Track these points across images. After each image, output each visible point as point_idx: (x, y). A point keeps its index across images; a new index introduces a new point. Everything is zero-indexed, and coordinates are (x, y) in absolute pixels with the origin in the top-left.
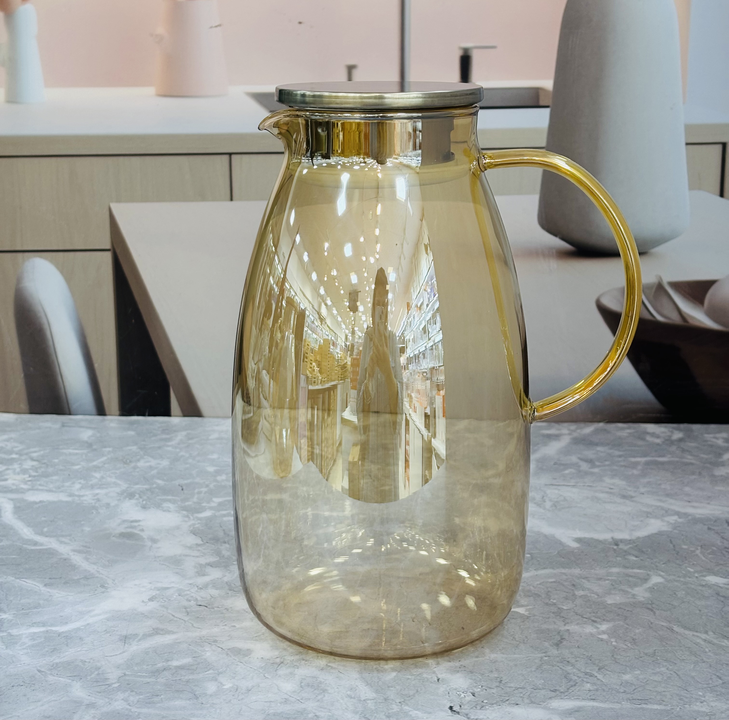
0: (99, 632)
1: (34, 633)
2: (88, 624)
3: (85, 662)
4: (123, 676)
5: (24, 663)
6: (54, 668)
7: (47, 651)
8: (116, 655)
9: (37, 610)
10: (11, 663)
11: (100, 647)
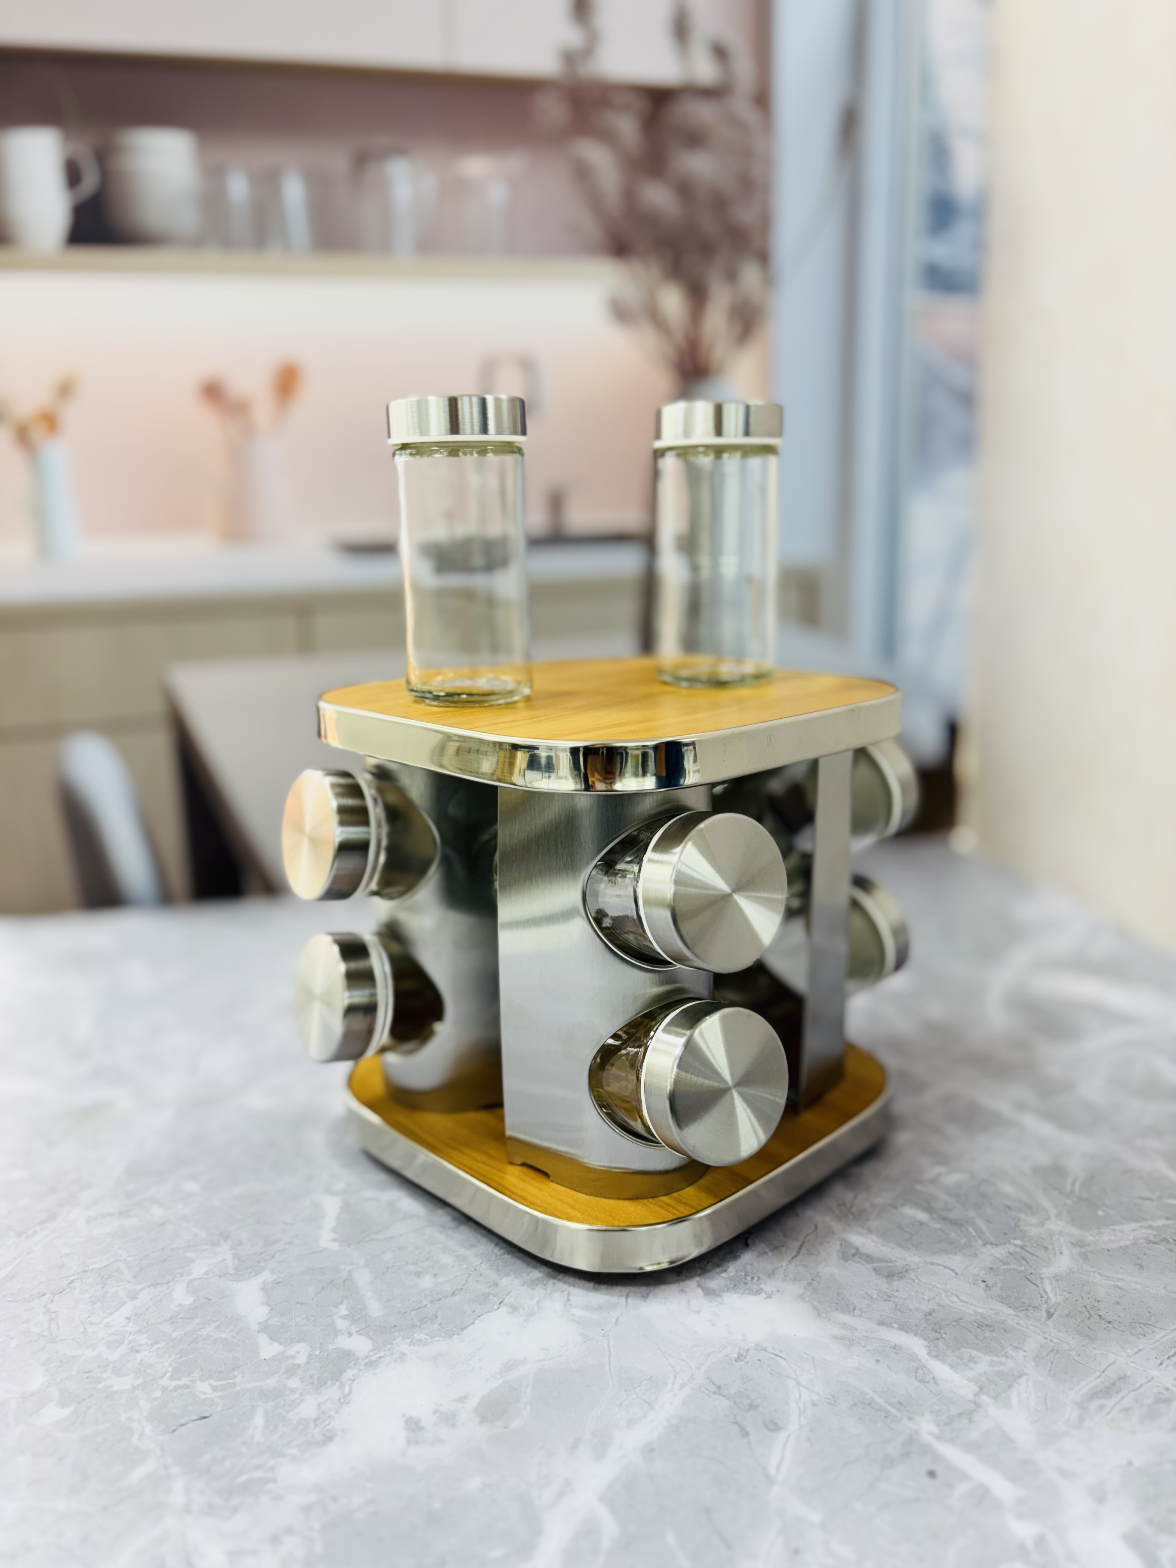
0: (896, 1305)
1: (952, 1367)
2: (881, 1323)
3: (987, 1286)
4: (992, 1244)
5: (1045, 1338)
6: (1029, 1306)
7: (993, 1331)
8: (945, 1267)
9: (877, 1399)
10: (1058, 1351)
11: (938, 1288)
